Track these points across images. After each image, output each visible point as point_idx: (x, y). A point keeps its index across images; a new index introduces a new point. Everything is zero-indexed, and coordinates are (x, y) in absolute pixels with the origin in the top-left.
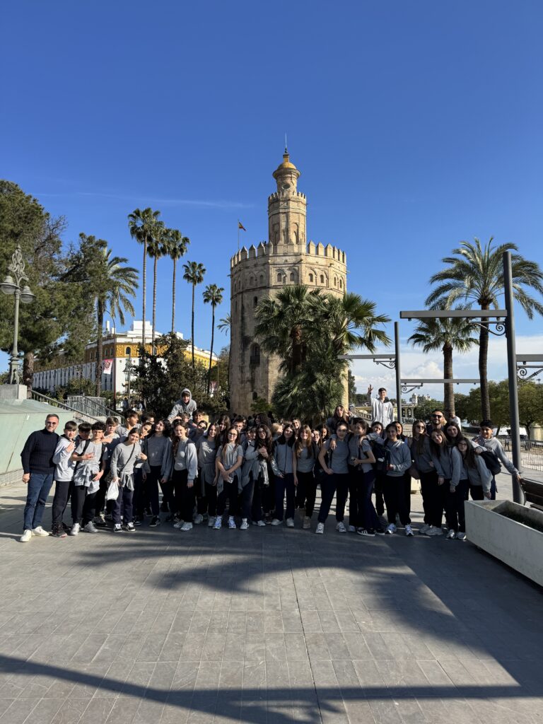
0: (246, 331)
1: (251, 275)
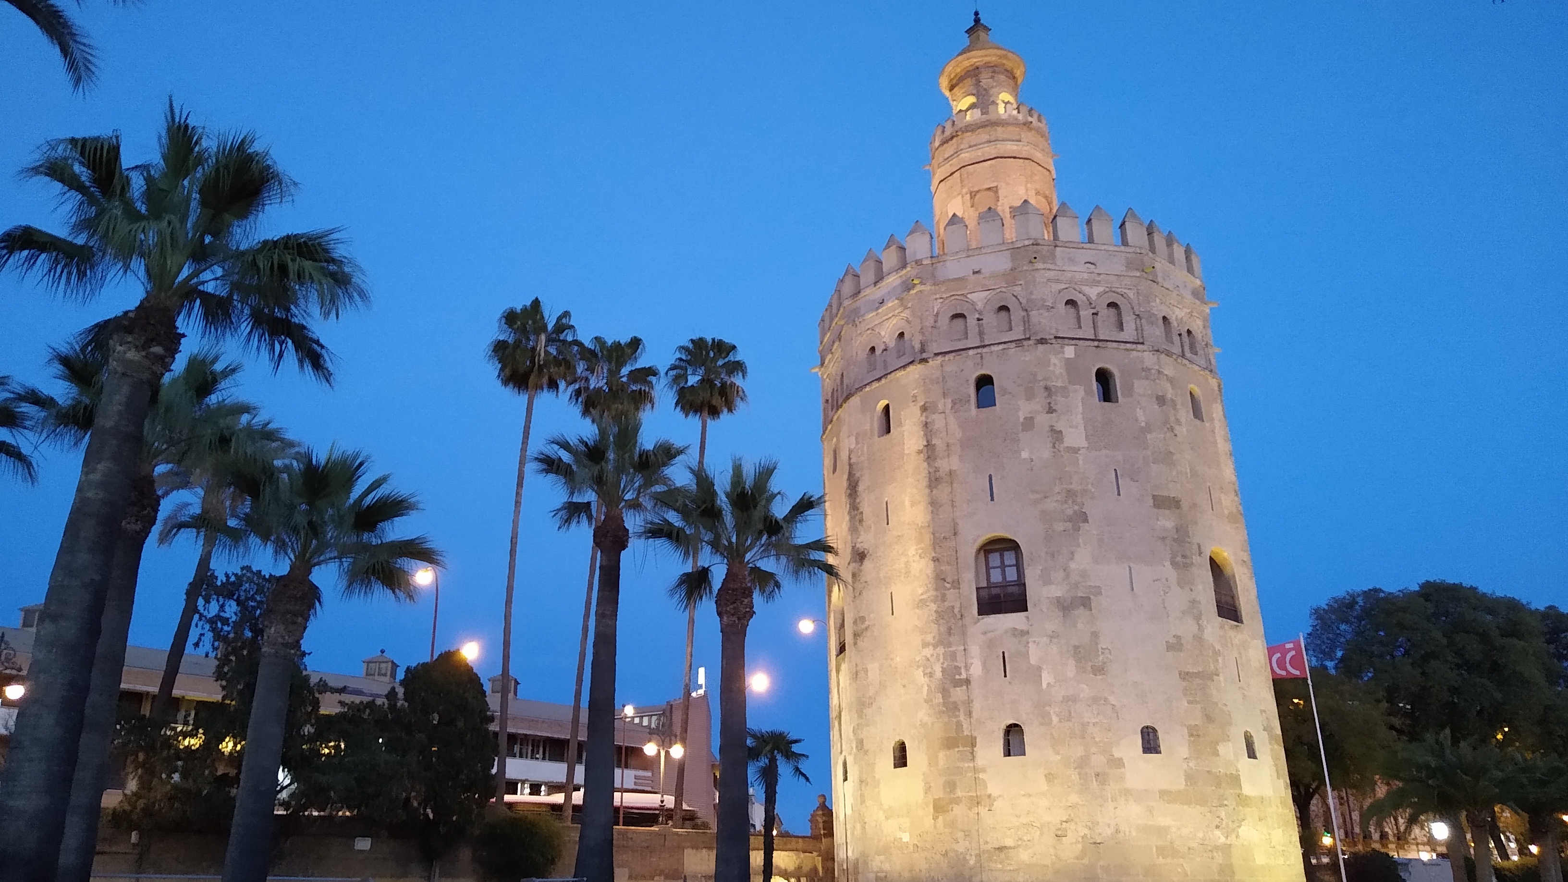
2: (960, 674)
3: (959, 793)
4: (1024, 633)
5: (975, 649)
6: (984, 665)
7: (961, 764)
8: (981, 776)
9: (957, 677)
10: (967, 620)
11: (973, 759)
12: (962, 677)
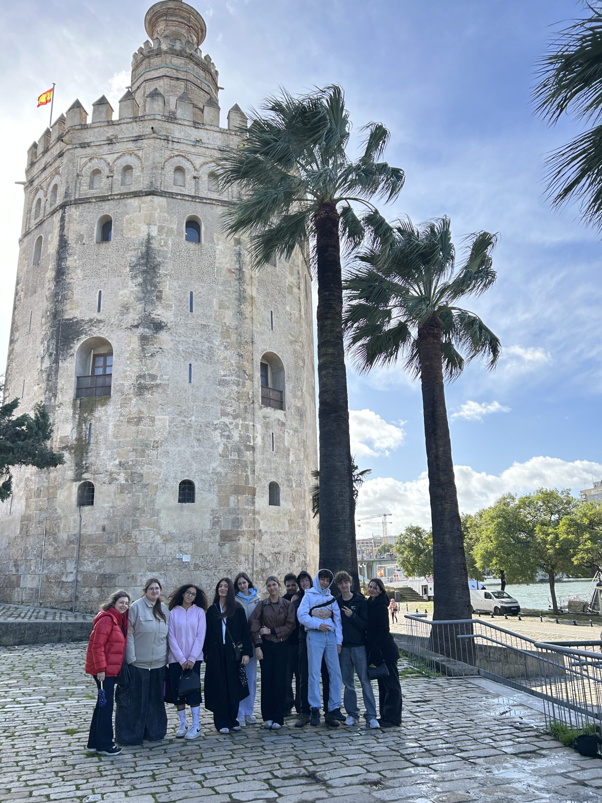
0: (68, 307)
1: (96, 164)
2: (250, 442)
3: (244, 528)
4: (283, 424)
5: (258, 427)
6: (263, 439)
7: (246, 507)
8: (257, 517)
9: (248, 443)
10: (256, 406)
11: (253, 503)
12: (251, 444)
